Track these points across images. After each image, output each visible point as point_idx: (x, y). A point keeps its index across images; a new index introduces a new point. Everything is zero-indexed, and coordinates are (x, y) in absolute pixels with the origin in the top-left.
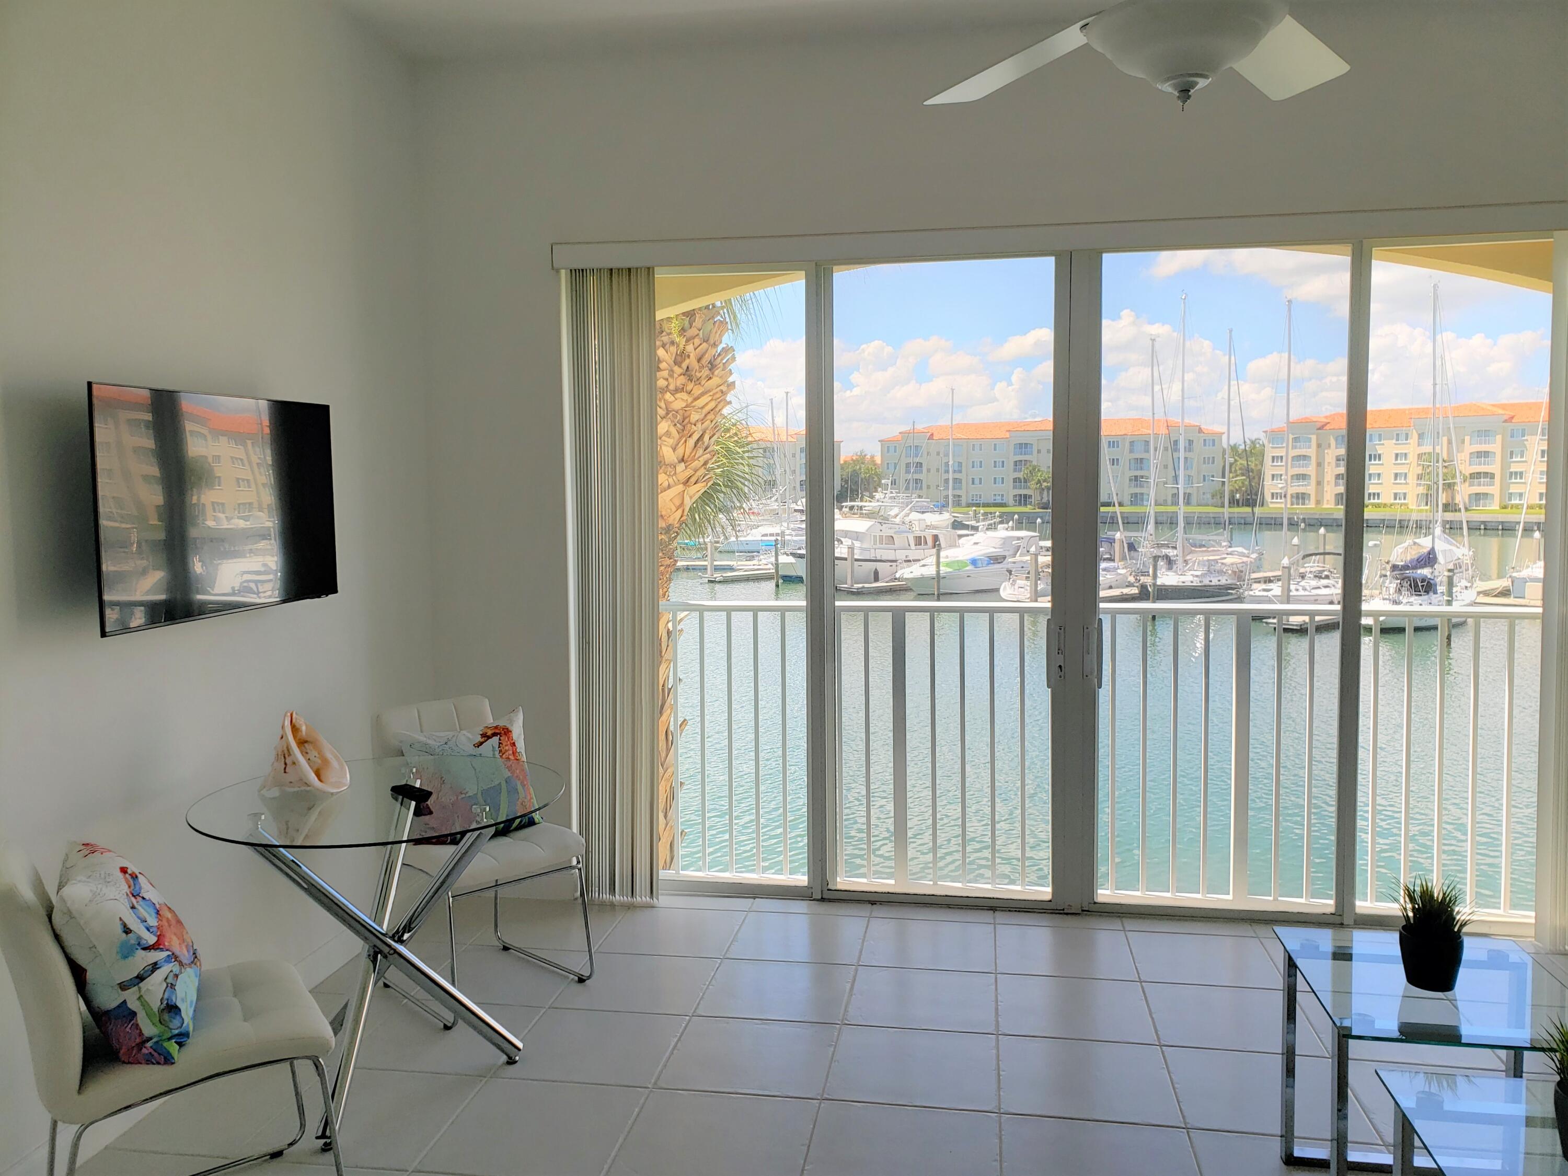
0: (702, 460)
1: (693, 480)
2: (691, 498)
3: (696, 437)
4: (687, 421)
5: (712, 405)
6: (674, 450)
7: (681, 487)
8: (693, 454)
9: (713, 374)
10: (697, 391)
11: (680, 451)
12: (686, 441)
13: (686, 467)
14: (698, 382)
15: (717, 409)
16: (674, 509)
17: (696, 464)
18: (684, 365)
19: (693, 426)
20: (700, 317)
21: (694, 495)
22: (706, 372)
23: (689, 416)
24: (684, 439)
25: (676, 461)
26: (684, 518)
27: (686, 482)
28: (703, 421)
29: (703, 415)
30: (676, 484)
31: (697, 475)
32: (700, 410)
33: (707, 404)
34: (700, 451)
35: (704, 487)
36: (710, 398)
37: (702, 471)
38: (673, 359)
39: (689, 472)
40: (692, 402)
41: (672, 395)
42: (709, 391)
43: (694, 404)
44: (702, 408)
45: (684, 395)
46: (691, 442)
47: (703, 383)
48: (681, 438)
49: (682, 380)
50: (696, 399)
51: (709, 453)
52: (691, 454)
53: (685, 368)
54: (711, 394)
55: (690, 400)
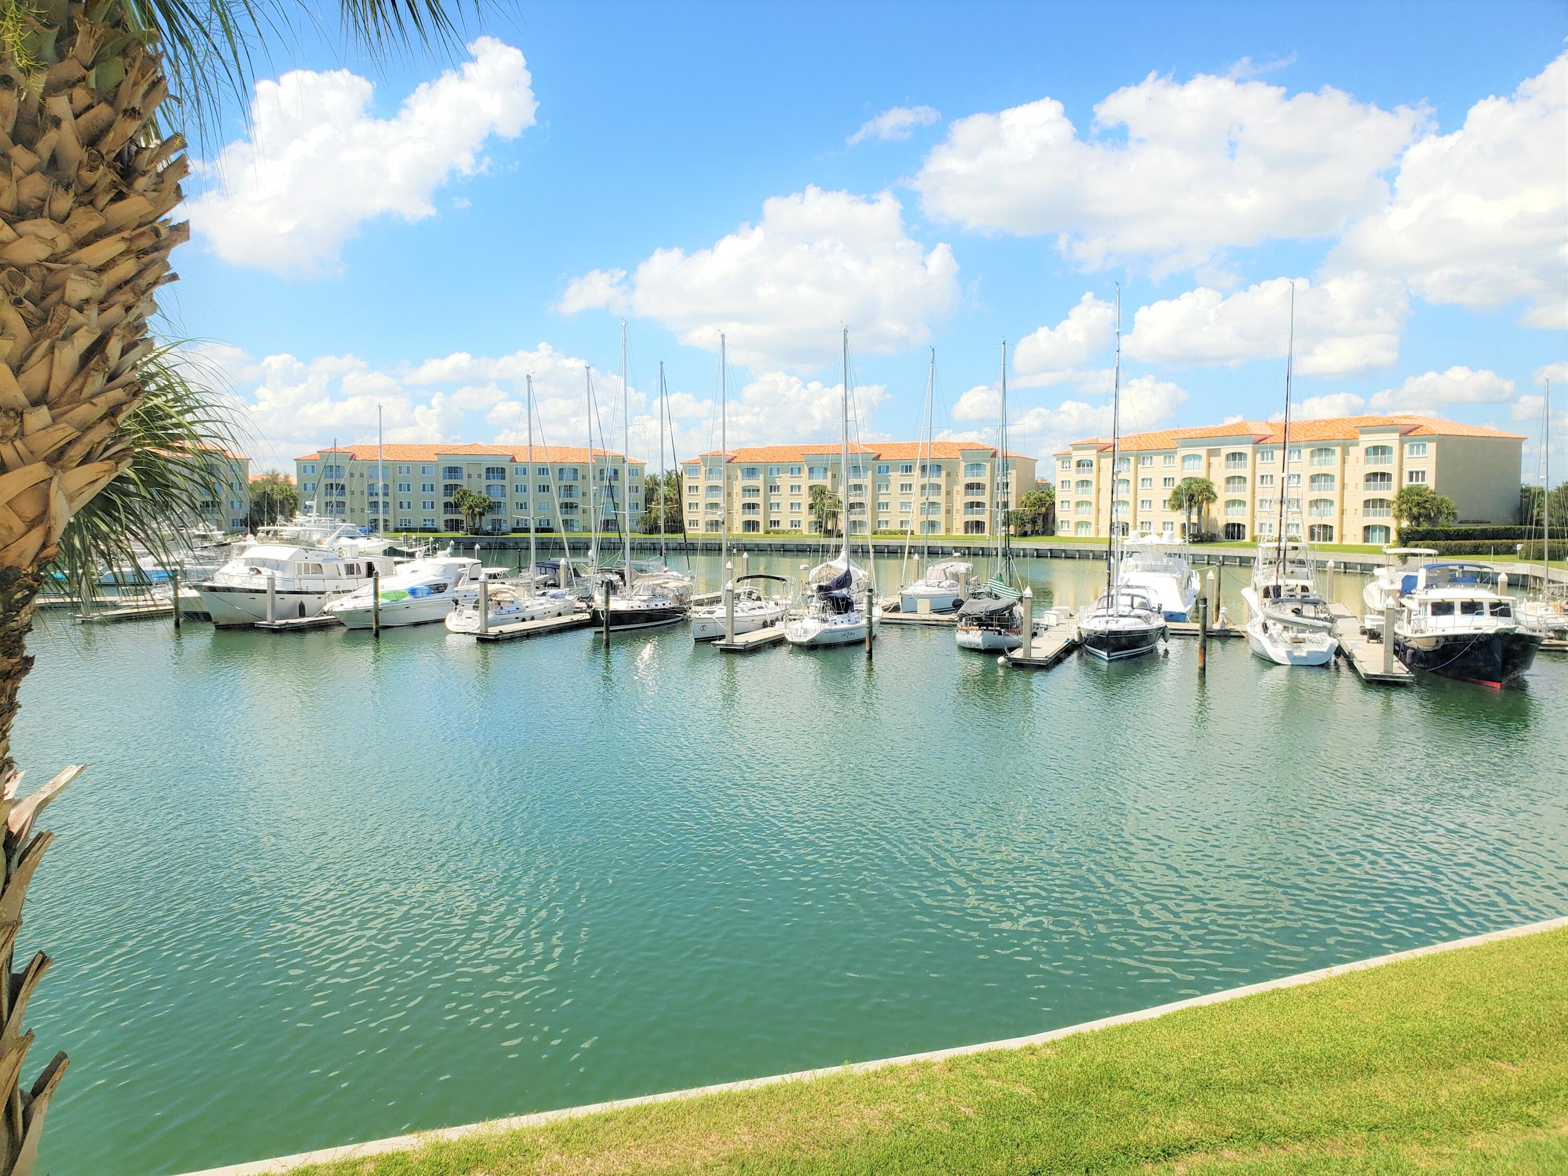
0: (103, 403)
1: (77, 452)
2: (71, 499)
3: (83, 341)
4: (54, 297)
5: (127, 268)
6: (17, 370)
7: (39, 470)
8: (76, 386)
9: (130, 185)
10: (86, 222)
11: (36, 375)
12: (51, 349)
13: (54, 419)
14: (85, 199)
15: (143, 282)
16: (19, 527)
17: (83, 412)
18: (45, 146)
19: (74, 312)
20: (90, 33)
21: (80, 492)
22: (103, 176)
23: (61, 287)
24: (45, 344)
25: (23, 399)
26: (50, 551)
27: (56, 458)
28: (104, 304)
29: (102, 291)
30: (23, 462)
31: (86, 439)
32: (94, 275)
33: (110, 264)
34: (97, 381)
35: (109, 471)
36: (122, 247)
37: (103, 432)
38: (9, 130)
39: (62, 433)
40: (70, 251)
41: (10, 223)
42: (119, 230)
43: (74, 257)
44: (101, 270)
45: (44, 227)
46: (70, 354)
47: (102, 201)
48: (37, 340)
49: (35, 186)
50: (83, 243)
51: (123, 387)
52: (68, 386)
53: (46, 155)
54: (126, 234)
55: (63, 242)
